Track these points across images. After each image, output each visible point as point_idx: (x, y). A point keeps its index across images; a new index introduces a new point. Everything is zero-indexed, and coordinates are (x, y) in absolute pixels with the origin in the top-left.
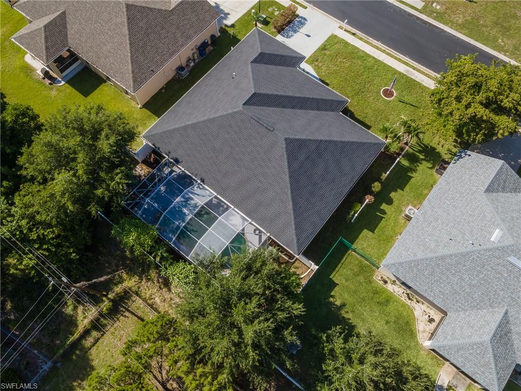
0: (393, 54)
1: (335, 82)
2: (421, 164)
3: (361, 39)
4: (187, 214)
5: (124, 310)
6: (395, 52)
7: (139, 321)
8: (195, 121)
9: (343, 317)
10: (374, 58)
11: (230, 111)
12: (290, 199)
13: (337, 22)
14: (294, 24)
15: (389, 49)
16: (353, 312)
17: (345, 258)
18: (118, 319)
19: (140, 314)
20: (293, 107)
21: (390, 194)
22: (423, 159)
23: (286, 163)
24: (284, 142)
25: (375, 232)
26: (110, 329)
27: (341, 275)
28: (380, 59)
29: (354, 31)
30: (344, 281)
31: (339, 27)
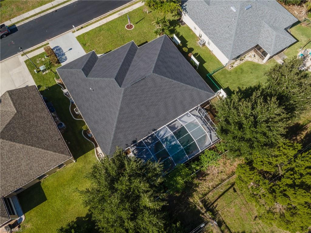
0: (105, 16)
1: (110, 47)
2: (176, 29)
3: (87, 26)
4: (176, 143)
5: (212, 206)
6: (104, 15)
7: (221, 198)
9: (245, 90)
10: (103, 25)
11: (121, 96)
12: (186, 85)
13: (68, 32)
14: (57, 53)
15: (101, 16)
16: (243, 85)
17: (215, 79)
18: (217, 211)
19: (217, 196)
20: (129, 66)
22: (174, 27)
23: (167, 78)
24: (155, 74)
25: (206, 61)
26: (222, 217)
27: (224, 84)
28: (105, 22)
29: (79, 27)
30: (227, 83)
31: (73, 33)
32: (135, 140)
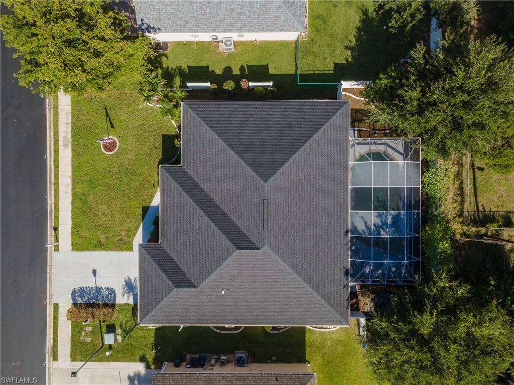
0: (53, 172)
1: (134, 204)
2: (168, 68)
3: (57, 218)
4: (391, 216)
5: (480, 213)
6: (48, 173)
7: (478, 194)
8: (305, 284)
9: (357, 41)
10: (73, 188)
11: (275, 256)
12: (312, 139)
13: (51, 257)
14: (89, 299)
15: (48, 181)
16: (346, 37)
17: (308, 73)
18: (490, 212)
19: (473, 198)
20: (217, 206)
21: (219, 74)
22: (162, 68)
23: (286, 165)
24: (270, 181)
25: (266, 64)
26: (502, 210)
27: (325, 65)
28: (69, 181)
29: (50, 232)
30: (327, 60)
31: (58, 250)
32: (344, 270)
